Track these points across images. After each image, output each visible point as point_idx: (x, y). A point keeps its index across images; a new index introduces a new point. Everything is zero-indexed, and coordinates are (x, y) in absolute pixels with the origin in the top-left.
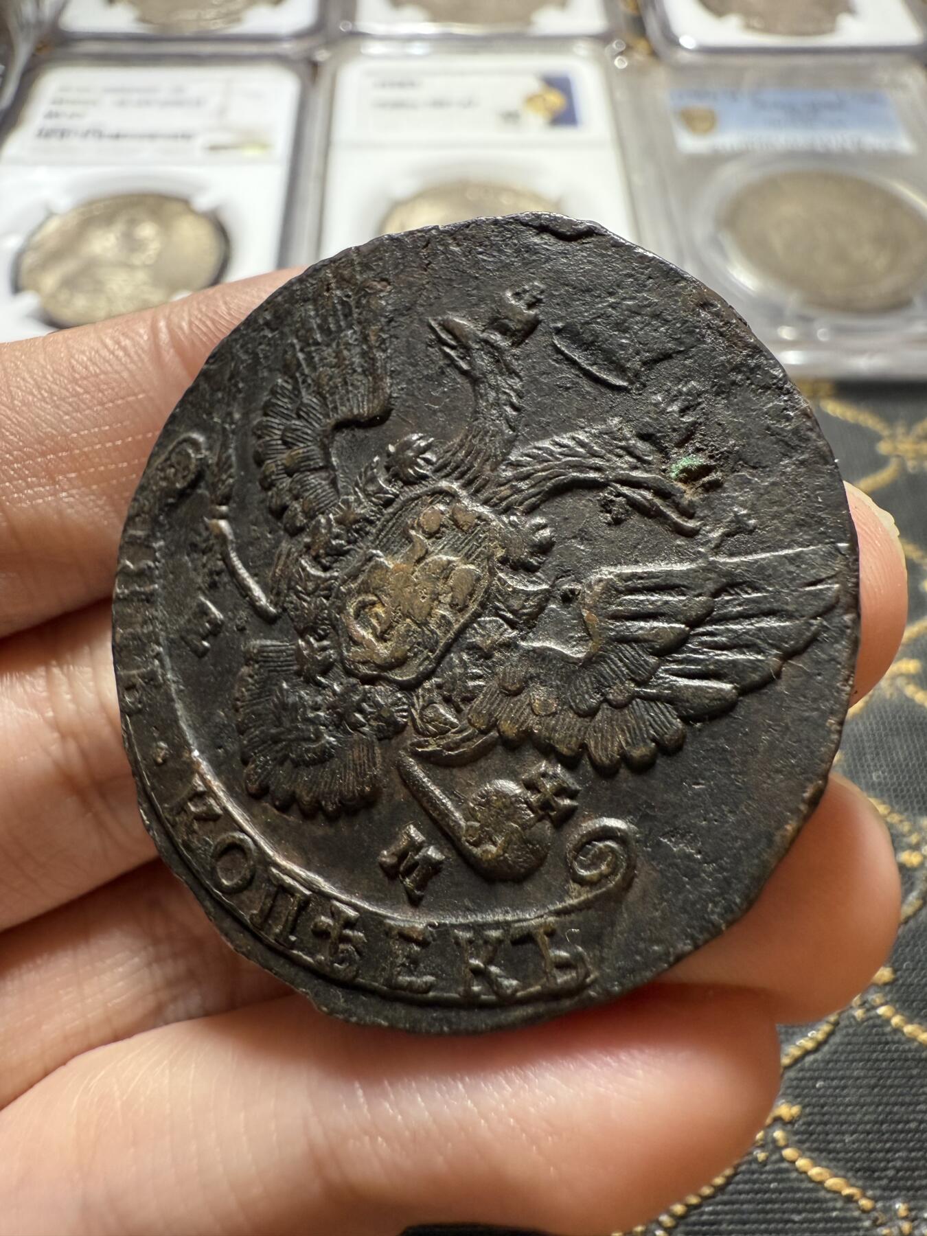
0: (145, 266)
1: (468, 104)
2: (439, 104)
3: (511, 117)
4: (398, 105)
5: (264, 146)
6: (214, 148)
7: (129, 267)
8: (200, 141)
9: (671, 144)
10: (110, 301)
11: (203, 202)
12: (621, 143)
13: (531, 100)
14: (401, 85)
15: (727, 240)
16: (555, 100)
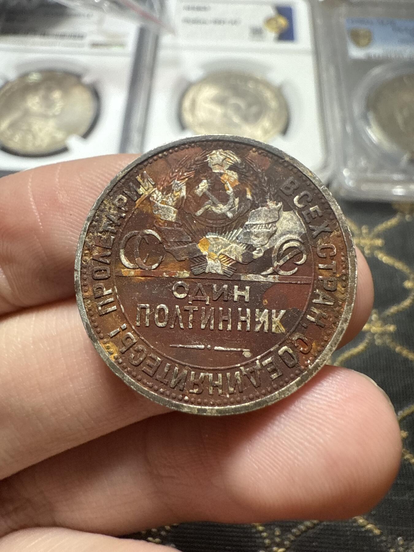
0: (54, 116)
1: (234, 22)
2: (218, 22)
3: (257, 32)
4: (196, 21)
5: (122, 45)
6: (95, 45)
7: (45, 117)
8: (89, 39)
9: (345, 53)
10: (34, 137)
11: (87, 79)
12: (317, 53)
13: (269, 21)
14: (199, 9)
15: (371, 116)
16: (282, 22)
